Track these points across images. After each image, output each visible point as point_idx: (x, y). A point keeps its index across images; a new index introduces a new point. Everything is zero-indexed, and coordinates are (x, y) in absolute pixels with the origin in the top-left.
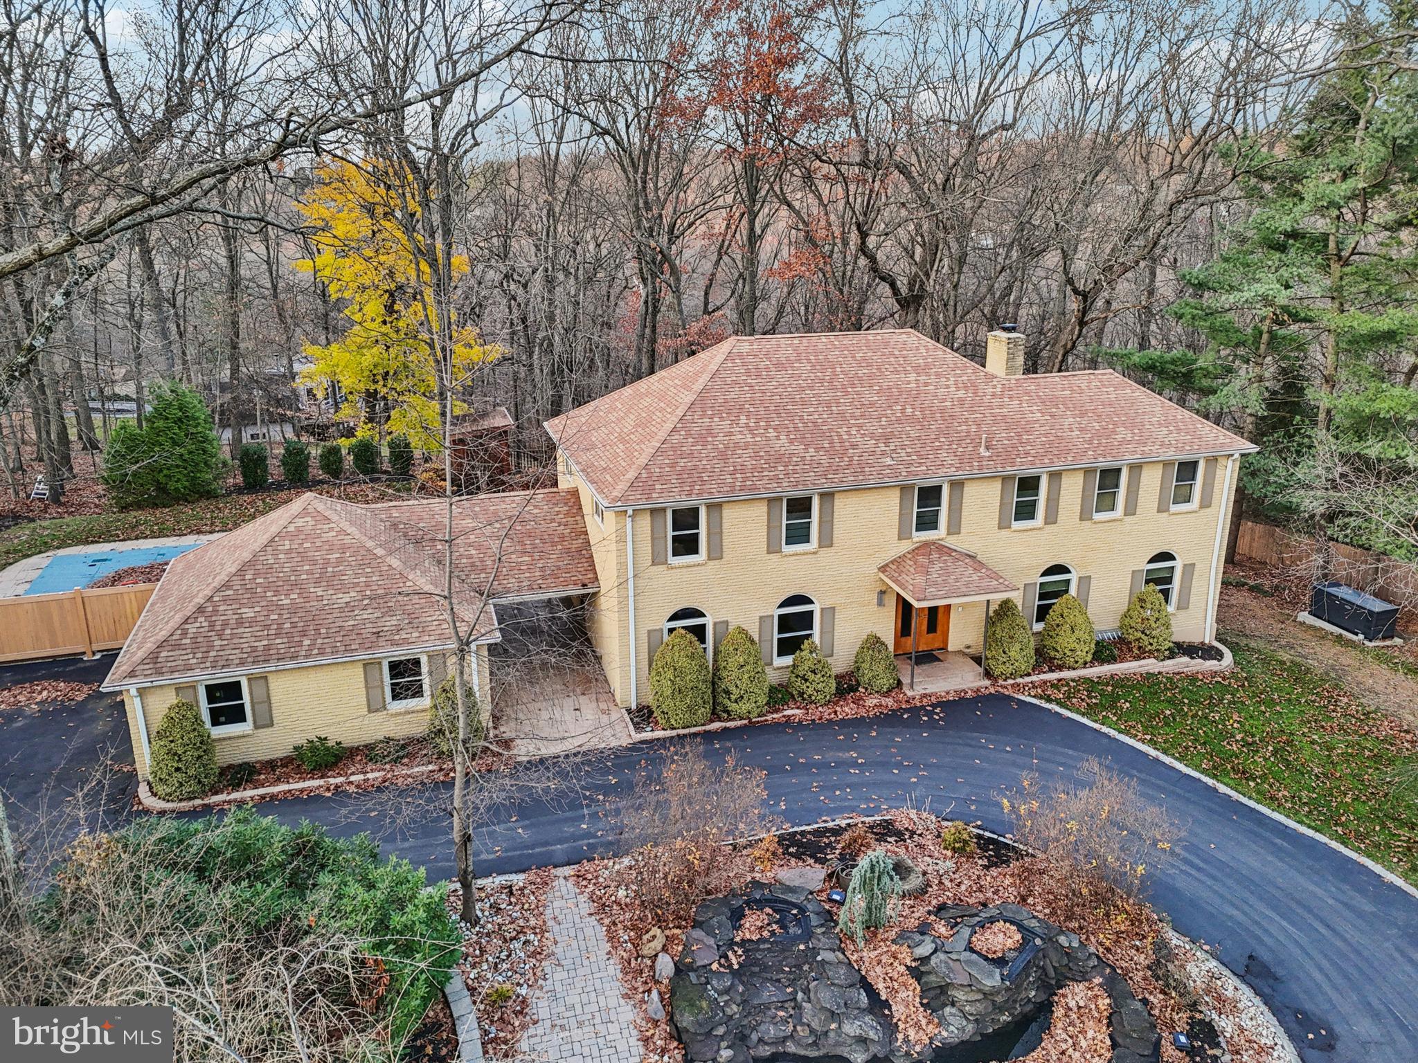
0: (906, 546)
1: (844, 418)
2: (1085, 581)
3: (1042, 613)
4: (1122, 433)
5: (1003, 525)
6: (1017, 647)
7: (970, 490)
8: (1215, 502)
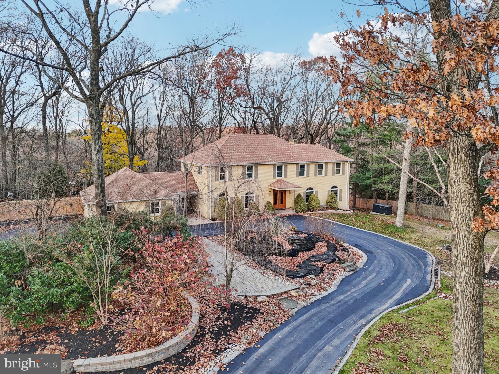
0: (275, 180)
1: (258, 150)
2: (317, 192)
3: (307, 199)
4: (322, 156)
5: (297, 176)
6: (302, 204)
7: (289, 167)
8: (345, 173)
